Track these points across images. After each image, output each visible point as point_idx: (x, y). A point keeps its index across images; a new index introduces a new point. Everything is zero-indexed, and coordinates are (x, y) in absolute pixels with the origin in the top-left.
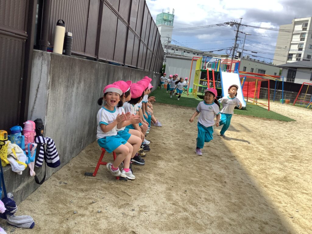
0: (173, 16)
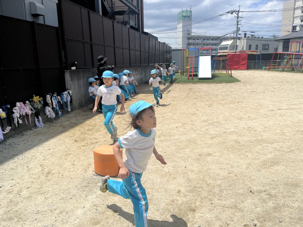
0: (191, 12)
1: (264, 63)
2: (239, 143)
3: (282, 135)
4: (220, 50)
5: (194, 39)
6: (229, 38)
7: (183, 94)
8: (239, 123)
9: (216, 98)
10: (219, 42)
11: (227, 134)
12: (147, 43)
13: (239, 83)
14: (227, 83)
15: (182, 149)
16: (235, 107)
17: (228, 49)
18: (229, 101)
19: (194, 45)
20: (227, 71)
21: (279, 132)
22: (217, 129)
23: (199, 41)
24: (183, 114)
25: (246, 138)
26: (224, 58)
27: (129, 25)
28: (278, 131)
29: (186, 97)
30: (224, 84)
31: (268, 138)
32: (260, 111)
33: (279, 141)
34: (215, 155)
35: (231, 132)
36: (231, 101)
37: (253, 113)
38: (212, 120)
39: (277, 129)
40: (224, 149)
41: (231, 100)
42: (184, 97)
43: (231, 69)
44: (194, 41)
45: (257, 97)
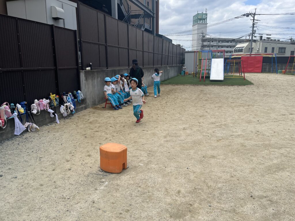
0: (206, 14)
1: (280, 66)
2: (245, 146)
3: (290, 140)
4: (234, 52)
5: (208, 42)
6: (245, 40)
7: (193, 95)
8: (247, 126)
9: (226, 100)
10: (234, 45)
11: (233, 137)
12: (160, 45)
13: (252, 86)
14: (240, 85)
15: (186, 150)
16: (245, 110)
17: (243, 51)
18: (239, 104)
19: (209, 47)
20: (241, 74)
21: (289, 137)
22: (224, 132)
23: (214, 43)
24: (191, 116)
25: (253, 142)
26: (238, 61)
27: (144, 28)
28: (287, 137)
29: (196, 99)
30: (236, 86)
31: (276, 143)
32: (271, 115)
33: (287, 146)
34: (218, 157)
35: (238, 135)
36: (241, 104)
37: (263, 117)
38: (220, 122)
39: (286, 134)
40: (228, 152)
41: (241, 102)
42: (194, 99)
43: (244, 72)
44: (209, 43)
45: (269, 100)
